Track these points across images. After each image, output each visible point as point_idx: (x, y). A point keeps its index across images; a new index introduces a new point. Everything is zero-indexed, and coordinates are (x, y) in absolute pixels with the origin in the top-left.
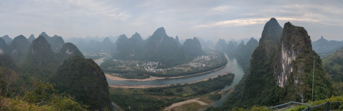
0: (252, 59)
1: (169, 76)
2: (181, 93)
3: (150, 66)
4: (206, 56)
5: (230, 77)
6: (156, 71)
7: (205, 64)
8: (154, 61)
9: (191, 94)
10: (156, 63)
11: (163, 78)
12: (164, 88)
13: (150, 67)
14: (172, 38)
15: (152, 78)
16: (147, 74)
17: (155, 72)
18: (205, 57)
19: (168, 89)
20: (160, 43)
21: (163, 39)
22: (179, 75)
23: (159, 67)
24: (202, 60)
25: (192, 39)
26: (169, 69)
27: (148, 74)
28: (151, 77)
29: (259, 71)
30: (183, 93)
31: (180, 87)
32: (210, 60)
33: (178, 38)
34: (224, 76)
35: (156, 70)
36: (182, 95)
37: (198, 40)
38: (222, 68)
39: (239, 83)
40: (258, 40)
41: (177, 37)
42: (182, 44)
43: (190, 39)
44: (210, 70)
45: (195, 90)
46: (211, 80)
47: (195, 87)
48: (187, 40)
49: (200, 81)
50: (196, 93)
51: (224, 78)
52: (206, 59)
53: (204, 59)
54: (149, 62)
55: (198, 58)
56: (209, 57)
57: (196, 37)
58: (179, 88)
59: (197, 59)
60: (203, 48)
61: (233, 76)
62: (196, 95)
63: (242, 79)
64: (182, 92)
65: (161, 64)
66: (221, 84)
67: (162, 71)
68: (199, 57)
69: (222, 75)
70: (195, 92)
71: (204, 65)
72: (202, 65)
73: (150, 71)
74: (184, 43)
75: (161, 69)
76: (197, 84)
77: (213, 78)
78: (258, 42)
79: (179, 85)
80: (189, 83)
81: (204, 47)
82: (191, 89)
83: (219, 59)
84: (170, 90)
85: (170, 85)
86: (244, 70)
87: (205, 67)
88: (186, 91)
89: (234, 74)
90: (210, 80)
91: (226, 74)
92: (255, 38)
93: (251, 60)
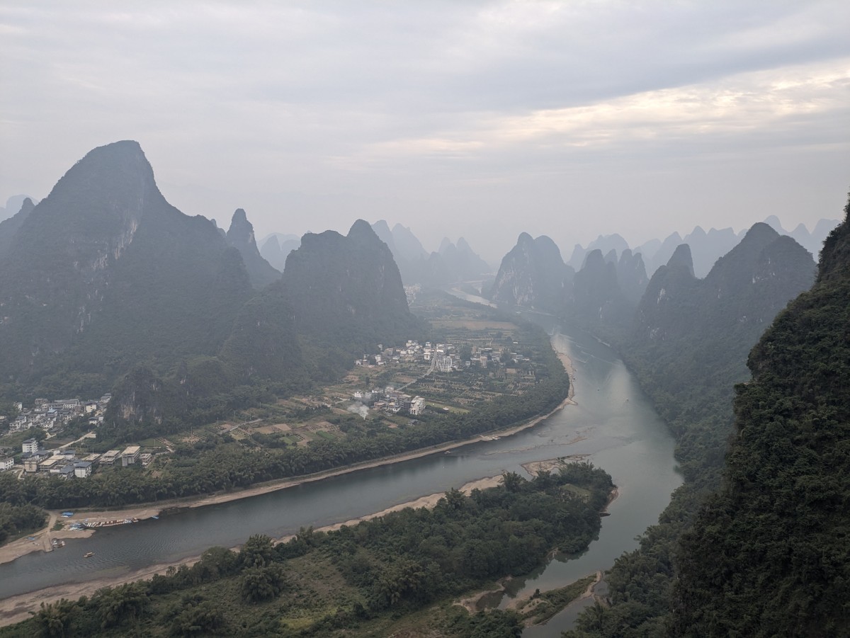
0: (747, 378)
1: (191, 493)
2: (274, 612)
3: (37, 435)
4: (434, 345)
5: (585, 494)
6: (95, 465)
7: (422, 395)
8: (69, 395)
9: (334, 611)
10: (89, 409)
11: (151, 512)
12: (160, 587)
13: (40, 445)
14: (203, 225)
15: (59, 526)
16: (14, 501)
17: (81, 473)
18: (427, 352)
19: (184, 594)
20: (117, 255)
21: (134, 226)
22: (260, 479)
23: (114, 434)
24: (404, 371)
25: (344, 232)
26: (190, 440)
27: (29, 499)
28: (53, 519)
29: (801, 480)
30: (283, 611)
31: (268, 559)
32: (454, 372)
33: (249, 227)
34: (545, 482)
35: (93, 457)
36: (277, 625)
37: (383, 239)
38: (531, 424)
39: (639, 547)
40: (815, 248)
41: (240, 215)
42: (279, 264)
43: (331, 235)
44: (452, 437)
45: (359, 575)
46: (457, 507)
47: (362, 553)
48: (309, 239)
49: (388, 511)
50: (364, 602)
51: (543, 494)
52: (428, 363)
53: (421, 360)
54: (29, 405)
55: (378, 358)
56: (447, 353)
57: (371, 223)
58: (256, 572)
59: (374, 362)
60: (410, 290)
61: (602, 486)
62: (368, 619)
63: (665, 519)
64: (281, 602)
65: (127, 412)
66: (520, 535)
67: (139, 461)
68: (390, 350)
69: (529, 474)
70: (359, 597)
71: (418, 404)
72: (409, 405)
73: (47, 468)
74: (292, 257)
75: (132, 450)
76: (375, 533)
77: (475, 492)
78: (810, 255)
79: (259, 551)
80: (326, 530)
81: (417, 287)
82: (334, 568)
83: (511, 365)
84: (199, 599)
85: (198, 559)
86: (679, 456)
87: (421, 418)
88: (304, 593)
89: (609, 478)
90: (454, 505)
91: (554, 470)
92: (786, 227)
93: (740, 388)
